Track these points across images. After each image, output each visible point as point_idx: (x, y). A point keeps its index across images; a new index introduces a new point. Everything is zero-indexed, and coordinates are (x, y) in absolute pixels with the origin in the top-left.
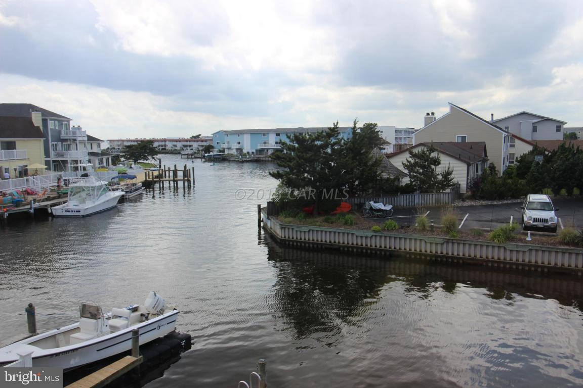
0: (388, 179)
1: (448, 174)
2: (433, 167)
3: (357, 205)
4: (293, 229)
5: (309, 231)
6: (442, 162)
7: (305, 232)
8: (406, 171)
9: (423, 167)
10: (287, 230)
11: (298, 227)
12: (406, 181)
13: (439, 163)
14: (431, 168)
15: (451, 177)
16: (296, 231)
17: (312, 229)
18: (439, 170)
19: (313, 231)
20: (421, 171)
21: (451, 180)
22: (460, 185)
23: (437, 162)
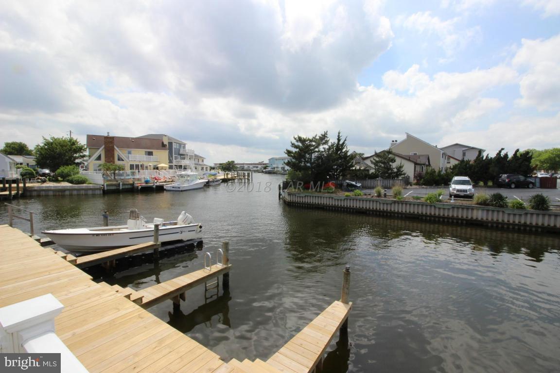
0: (360, 169)
1: (399, 168)
2: (391, 163)
3: (339, 184)
4: (295, 195)
5: (305, 196)
6: (396, 161)
7: (303, 197)
8: (373, 166)
9: (384, 163)
10: (292, 196)
11: (299, 194)
12: (372, 171)
13: (395, 161)
14: (389, 164)
15: (402, 169)
16: (298, 197)
17: (307, 195)
18: (394, 165)
19: (308, 196)
20: (383, 165)
21: (402, 171)
22: (409, 177)
23: (393, 161)
